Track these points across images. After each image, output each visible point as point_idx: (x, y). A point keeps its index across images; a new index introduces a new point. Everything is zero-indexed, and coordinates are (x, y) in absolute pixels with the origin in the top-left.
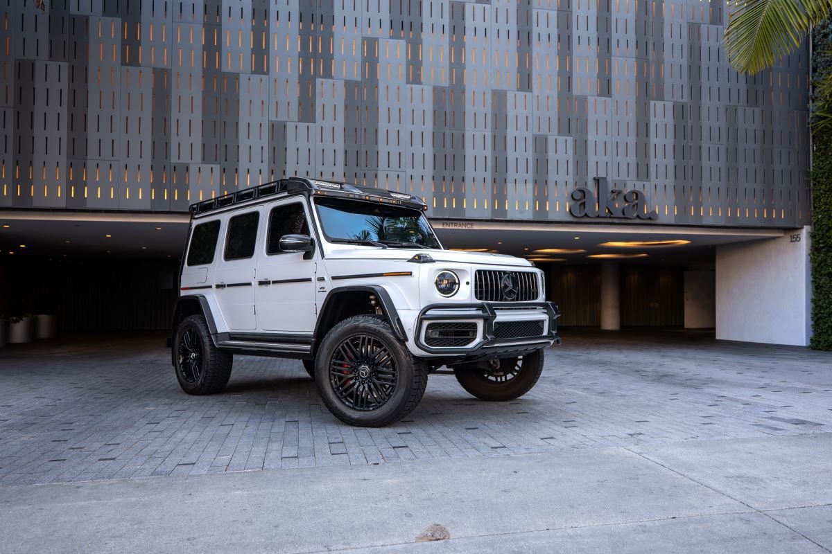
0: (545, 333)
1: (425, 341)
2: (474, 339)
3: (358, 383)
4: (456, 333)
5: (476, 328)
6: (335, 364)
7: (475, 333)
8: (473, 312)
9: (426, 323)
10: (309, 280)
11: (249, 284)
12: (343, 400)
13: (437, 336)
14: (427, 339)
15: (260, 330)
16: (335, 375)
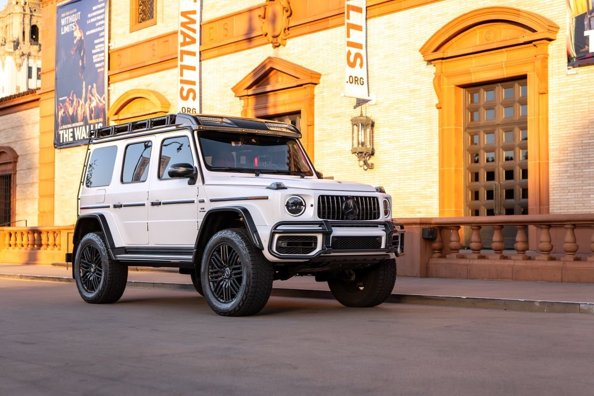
1: (277, 250)
2: (315, 248)
3: (225, 283)
4: (304, 244)
5: (317, 240)
7: (316, 244)
8: (316, 227)
9: (277, 236)
11: (143, 205)
13: (286, 246)
14: (278, 248)
15: (151, 245)
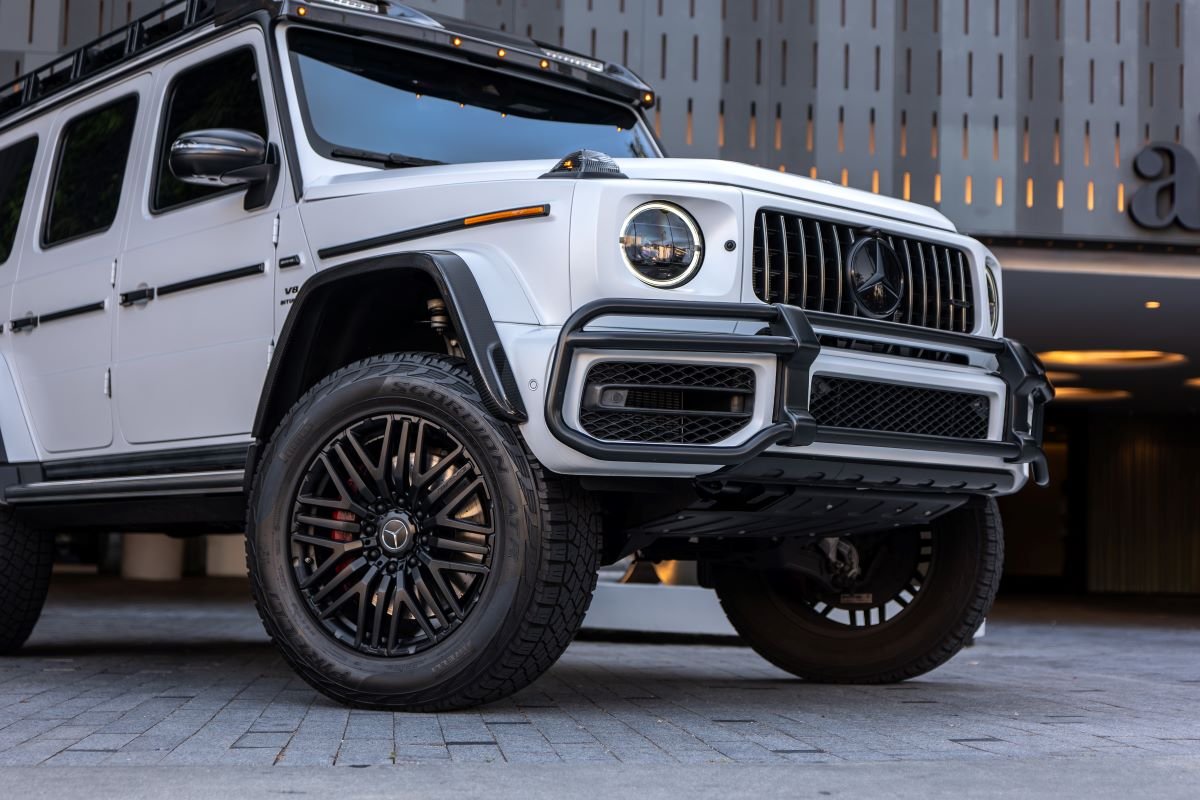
0: (995, 434)
1: (582, 422)
2: (744, 421)
3: (373, 570)
4: (693, 400)
5: (753, 383)
6: (307, 509)
7: (748, 398)
8: (749, 329)
9: (583, 363)
10: (256, 270)
11: (98, 307)
12: (328, 623)
13: (621, 406)
14: (585, 414)
15: (122, 447)
16: (305, 547)
